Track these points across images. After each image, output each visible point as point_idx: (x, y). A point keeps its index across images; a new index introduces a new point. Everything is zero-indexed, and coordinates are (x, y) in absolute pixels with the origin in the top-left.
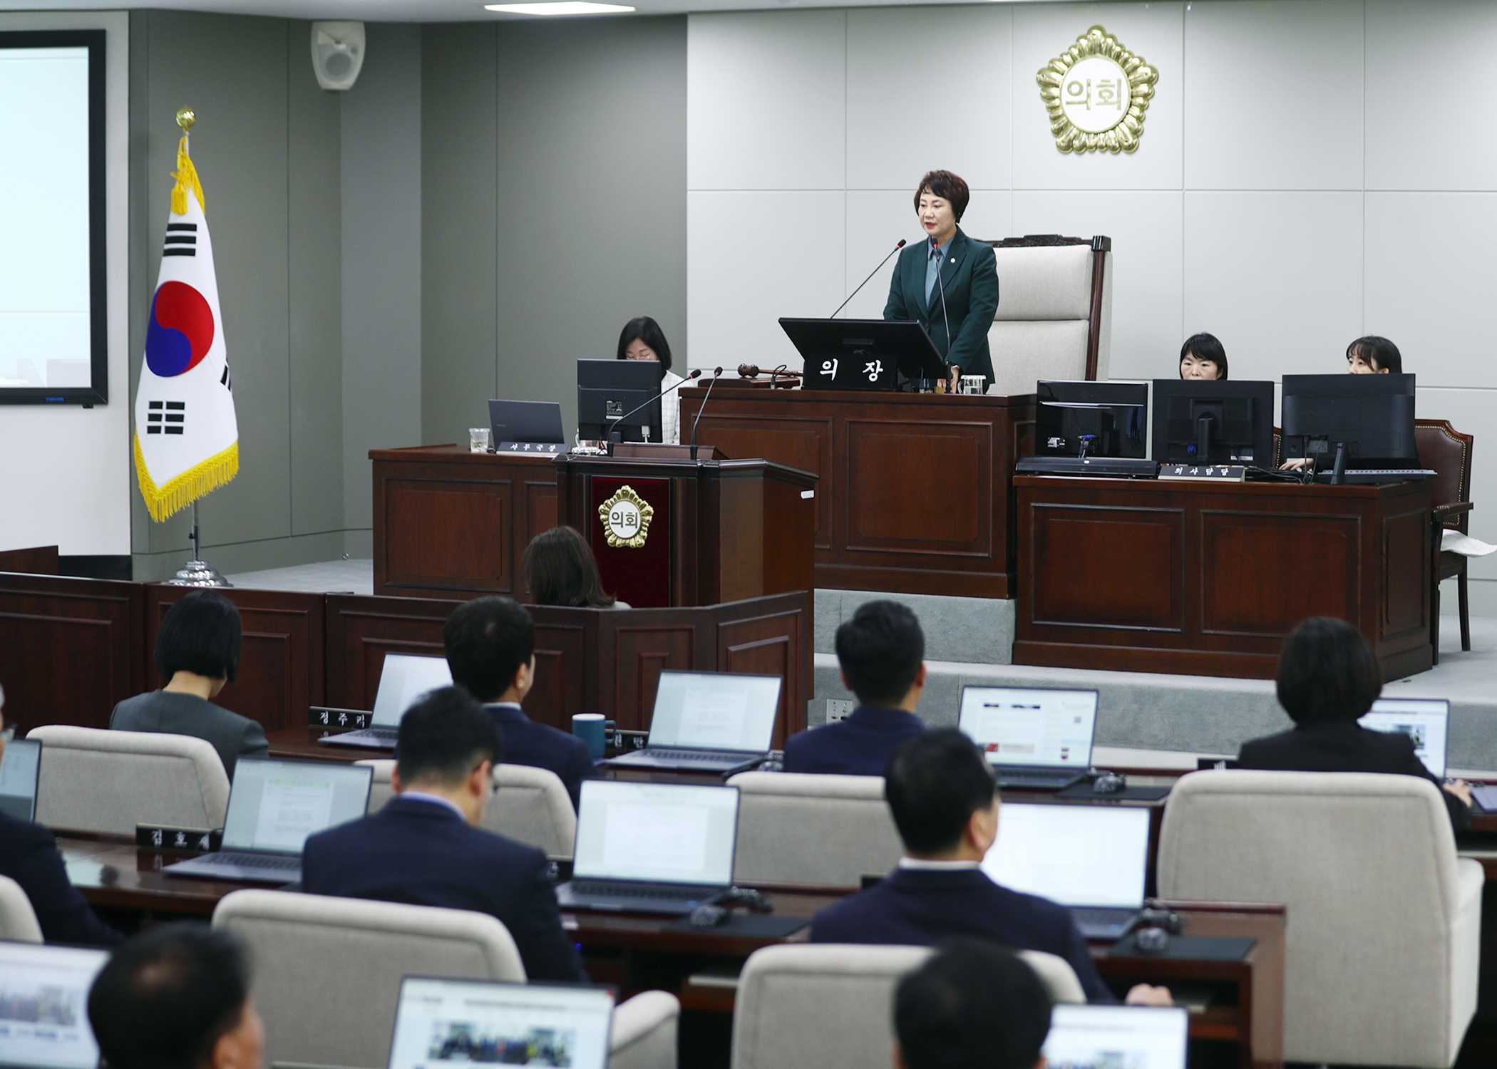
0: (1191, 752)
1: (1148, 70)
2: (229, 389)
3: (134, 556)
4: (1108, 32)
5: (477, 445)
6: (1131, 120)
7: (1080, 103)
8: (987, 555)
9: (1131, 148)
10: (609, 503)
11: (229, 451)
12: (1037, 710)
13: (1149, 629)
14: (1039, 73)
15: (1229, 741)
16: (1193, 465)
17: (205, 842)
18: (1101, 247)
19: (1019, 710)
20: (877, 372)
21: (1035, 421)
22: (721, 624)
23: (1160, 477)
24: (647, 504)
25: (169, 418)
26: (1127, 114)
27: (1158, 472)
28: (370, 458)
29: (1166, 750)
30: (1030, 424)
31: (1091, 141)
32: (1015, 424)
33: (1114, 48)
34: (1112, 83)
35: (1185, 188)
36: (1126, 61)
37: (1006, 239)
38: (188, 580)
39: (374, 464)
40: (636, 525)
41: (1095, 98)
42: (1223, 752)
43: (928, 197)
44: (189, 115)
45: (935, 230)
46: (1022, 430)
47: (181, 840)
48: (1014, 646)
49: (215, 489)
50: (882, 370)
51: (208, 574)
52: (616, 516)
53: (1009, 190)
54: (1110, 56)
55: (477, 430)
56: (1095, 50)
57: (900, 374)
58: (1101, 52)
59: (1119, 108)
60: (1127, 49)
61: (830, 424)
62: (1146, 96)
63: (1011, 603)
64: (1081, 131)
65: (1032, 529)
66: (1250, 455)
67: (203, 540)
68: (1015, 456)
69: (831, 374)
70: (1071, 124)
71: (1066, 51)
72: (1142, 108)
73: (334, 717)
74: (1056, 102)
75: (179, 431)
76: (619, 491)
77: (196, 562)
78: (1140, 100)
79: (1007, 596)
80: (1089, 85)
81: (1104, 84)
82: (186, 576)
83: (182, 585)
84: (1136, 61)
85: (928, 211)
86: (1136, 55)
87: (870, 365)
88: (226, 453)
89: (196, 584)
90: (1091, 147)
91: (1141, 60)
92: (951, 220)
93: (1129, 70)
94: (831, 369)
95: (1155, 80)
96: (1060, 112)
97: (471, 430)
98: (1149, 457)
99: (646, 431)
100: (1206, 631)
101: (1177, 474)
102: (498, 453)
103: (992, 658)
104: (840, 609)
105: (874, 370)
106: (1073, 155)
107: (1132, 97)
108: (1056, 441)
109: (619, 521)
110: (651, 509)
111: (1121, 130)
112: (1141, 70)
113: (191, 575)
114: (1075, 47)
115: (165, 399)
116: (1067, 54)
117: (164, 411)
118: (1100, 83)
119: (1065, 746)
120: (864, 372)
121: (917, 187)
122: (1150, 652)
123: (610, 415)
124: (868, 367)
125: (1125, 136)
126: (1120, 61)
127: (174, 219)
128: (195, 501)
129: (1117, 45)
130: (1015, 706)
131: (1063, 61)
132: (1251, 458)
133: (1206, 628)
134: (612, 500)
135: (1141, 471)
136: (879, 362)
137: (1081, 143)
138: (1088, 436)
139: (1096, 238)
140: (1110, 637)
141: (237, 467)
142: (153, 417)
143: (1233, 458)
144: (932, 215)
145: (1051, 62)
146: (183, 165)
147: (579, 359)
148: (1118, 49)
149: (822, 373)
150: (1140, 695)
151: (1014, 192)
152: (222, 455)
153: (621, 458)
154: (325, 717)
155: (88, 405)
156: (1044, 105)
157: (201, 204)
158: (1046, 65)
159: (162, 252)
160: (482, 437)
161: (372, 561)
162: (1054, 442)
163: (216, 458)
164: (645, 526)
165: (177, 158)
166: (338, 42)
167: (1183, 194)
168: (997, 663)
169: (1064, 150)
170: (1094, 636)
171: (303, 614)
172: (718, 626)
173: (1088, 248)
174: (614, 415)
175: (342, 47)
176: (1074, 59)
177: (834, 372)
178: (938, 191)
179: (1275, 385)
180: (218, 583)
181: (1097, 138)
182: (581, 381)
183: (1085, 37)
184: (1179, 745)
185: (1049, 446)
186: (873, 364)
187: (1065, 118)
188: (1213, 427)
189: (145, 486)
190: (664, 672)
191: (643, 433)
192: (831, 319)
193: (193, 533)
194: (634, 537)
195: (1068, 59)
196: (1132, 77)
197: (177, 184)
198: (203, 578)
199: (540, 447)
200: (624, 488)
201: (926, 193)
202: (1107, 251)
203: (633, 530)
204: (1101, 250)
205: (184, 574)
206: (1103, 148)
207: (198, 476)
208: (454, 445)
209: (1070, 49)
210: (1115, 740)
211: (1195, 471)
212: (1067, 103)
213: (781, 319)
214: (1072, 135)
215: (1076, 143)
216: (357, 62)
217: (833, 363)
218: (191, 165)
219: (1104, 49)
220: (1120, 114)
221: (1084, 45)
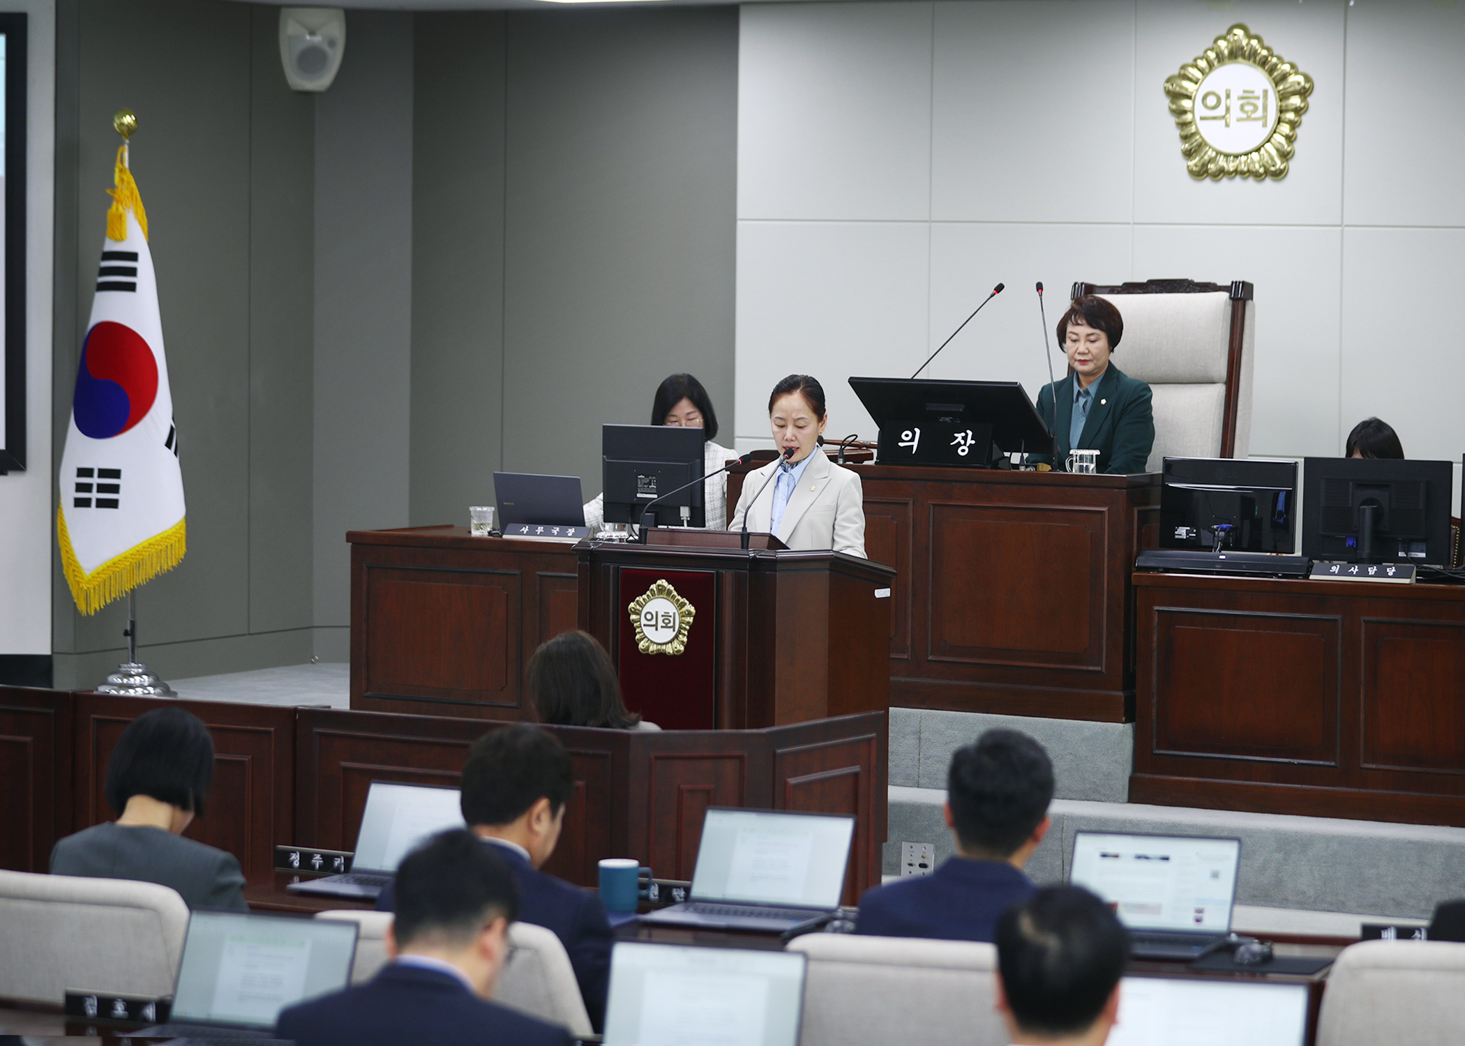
0: (1353, 915)
1: (1301, 79)
2: (175, 453)
3: (55, 656)
4: (1253, 31)
5: (479, 527)
6: (1278, 138)
7: (1214, 118)
8: (1100, 668)
9: (1278, 175)
10: (641, 600)
11: (174, 530)
12: (1164, 863)
13: (1296, 761)
14: (1166, 82)
15: (1393, 899)
16: (1353, 562)
17: (150, 1012)
18: (1241, 295)
19: (1144, 862)
20: (968, 445)
21: (1159, 507)
22: (779, 751)
23: (1312, 577)
24: (688, 602)
25: (101, 488)
26: (1275, 132)
27: (1309, 572)
28: (348, 541)
29: (1315, 910)
30: (1154, 510)
31: (1231, 166)
32: (1136, 509)
33: (1259, 51)
34: (1256, 94)
35: (1345, 223)
36: (1274, 68)
37: (1125, 284)
38: (122, 686)
39: (352, 547)
40: (673, 627)
41: (1235, 113)
42: (1386, 913)
44: (128, 120)
46: (1144, 517)
47: (120, 1009)
48: (1132, 780)
49: (157, 575)
50: (973, 442)
51: (146, 680)
52: (649, 617)
53: (1129, 224)
54: (1255, 62)
55: (479, 509)
56: (1236, 53)
57: (995, 446)
58: (1243, 56)
59: (1265, 125)
60: (1276, 53)
61: (911, 507)
62: (1298, 111)
63: (1128, 728)
64: (1218, 153)
65: (1155, 638)
66: (1422, 551)
67: (140, 640)
68: (1135, 549)
69: (912, 446)
70: (1206, 144)
71: (1201, 54)
72: (1294, 125)
73: (306, 859)
74: (1189, 117)
75: (113, 504)
76: (653, 587)
77: (133, 665)
78: (1291, 116)
79: (1124, 719)
80: (1228, 96)
81: (1247, 96)
82: (120, 681)
83: (114, 692)
84: (1286, 68)
86: (1286, 59)
87: (959, 436)
88: (170, 532)
89: (132, 693)
90: (1230, 173)
91: (1293, 66)
93: (1278, 78)
94: (912, 439)
95: (1310, 91)
96: (1193, 129)
97: (472, 509)
98: (1298, 553)
99: (685, 512)
100: (1366, 765)
101: (1332, 573)
102: (505, 537)
103: (1104, 795)
104: (920, 732)
105: (964, 442)
106: (1207, 182)
107: (1281, 112)
108: (1185, 531)
109: (653, 622)
110: (692, 609)
111: (1267, 151)
112: (1293, 79)
113: (125, 681)
114: (1212, 49)
115: (96, 466)
116: (1202, 58)
117: (95, 480)
118: (1241, 94)
119: (1200, 906)
120: (952, 444)
122: (1297, 789)
123: (642, 493)
124: (957, 438)
125: (1272, 159)
126: (1266, 67)
127: (110, 246)
128: (133, 591)
129: (1263, 47)
130: (1139, 857)
131: (1196, 66)
132: (1423, 555)
133: (1366, 762)
134: (644, 596)
135: (1291, 569)
136: (970, 433)
137: (1218, 167)
138: (1224, 526)
139: (1235, 284)
140: (1248, 770)
141: (184, 549)
142: (80, 487)
143: (1401, 554)
145: (1184, 67)
146: (122, 180)
147: (604, 424)
148: (1265, 52)
149: (901, 444)
150: (1284, 842)
151: (1136, 226)
152: (166, 534)
153: (653, 547)
154: (295, 859)
155: (1, 472)
156: (1172, 120)
157: (143, 229)
158: (1175, 72)
159: (95, 287)
160: (485, 518)
161: (348, 665)
162: (1182, 532)
163: (158, 538)
164: (685, 629)
165: (114, 172)
166: (312, 33)
167: (1342, 231)
168: (1110, 801)
169: (1197, 176)
170: (1228, 769)
171: (269, 733)
172: (775, 754)
173: (1225, 295)
174: (646, 493)
175: (317, 39)
176: (1211, 65)
177: (915, 444)
179: (1454, 465)
180: (158, 690)
181: (1237, 162)
182: (607, 450)
183: (1224, 38)
184: (1331, 904)
185: (1176, 537)
186: (963, 434)
187: (1198, 137)
188: (1377, 517)
189: (71, 571)
190: (711, 809)
191: (681, 515)
192: (912, 379)
193: (129, 629)
194: (671, 642)
195: (1202, 64)
196: (1281, 87)
197: (115, 204)
198: (139, 686)
199: (556, 530)
200: (659, 582)
202: (1248, 299)
203: (670, 634)
204: (1241, 299)
205: (116, 679)
206: (1245, 174)
207: (136, 561)
208: (450, 526)
209: (1206, 52)
210: (1255, 896)
211: (1355, 570)
212: (1202, 118)
213: (851, 378)
214: (1206, 158)
215: (1212, 167)
216: (336, 57)
217: (914, 434)
218: (132, 180)
219: (1247, 53)
220: (1266, 133)
221: (1223, 48)
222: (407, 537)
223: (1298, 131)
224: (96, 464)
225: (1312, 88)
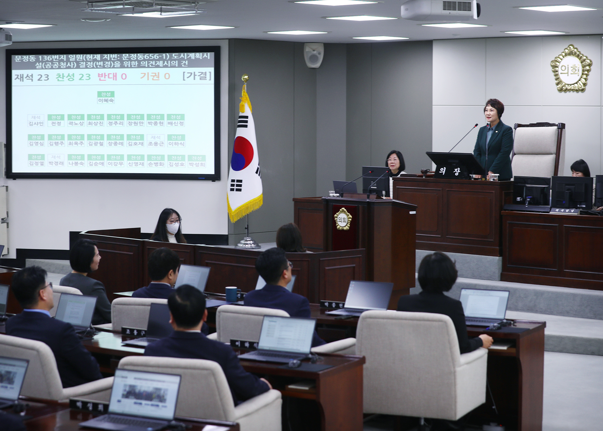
0: (553, 315)
1: (589, 61)
2: (259, 175)
3: (229, 235)
4: (575, 47)
6: (583, 80)
7: (564, 73)
8: (492, 240)
9: (583, 90)
11: (258, 198)
13: (546, 269)
14: (551, 62)
15: (566, 311)
16: (563, 208)
18: (562, 127)
20: (458, 172)
21: (513, 191)
23: (550, 213)
24: (351, 215)
25: (237, 185)
26: (581, 77)
27: (550, 211)
28: (293, 201)
29: (545, 314)
30: (511, 192)
31: (569, 88)
32: (503, 192)
34: (576, 66)
35: (602, 105)
36: (581, 57)
37: (530, 124)
38: (245, 244)
39: (294, 203)
41: (570, 72)
42: (564, 315)
43: (489, 107)
44: (246, 77)
45: (491, 119)
46: (507, 194)
48: (501, 274)
49: (252, 211)
50: (460, 171)
51: (251, 242)
53: (541, 106)
54: (576, 56)
56: (571, 54)
58: (572, 54)
59: (579, 75)
60: (582, 53)
61: (442, 191)
62: (588, 71)
63: (501, 258)
64: (566, 84)
65: (507, 231)
66: (584, 205)
67: (250, 230)
68: (503, 204)
69: (443, 173)
70: (562, 82)
71: (561, 54)
72: (587, 75)
74: (557, 73)
75: (240, 190)
77: (247, 238)
78: (586, 72)
79: (499, 255)
80: (568, 67)
82: (243, 242)
83: (242, 246)
84: (585, 58)
85: (487, 113)
86: (585, 55)
87: (456, 170)
88: (256, 199)
89: (247, 246)
90: (569, 90)
91: (587, 57)
92: (496, 117)
93: (583, 61)
94: (443, 171)
96: (559, 77)
97: (330, 191)
98: (550, 205)
99: (384, 192)
100: (565, 270)
101: (556, 212)
103: (493, 278)
105: (457, 171)
106: (563, 93)
107: (583, 71)
111: (579, 83)
112: (586, 61)
113: (245, 242)
114: (564, 52)
115: (236, 179)
116: (561, 55)
117: (235, 183)
118: (572, 66)
120: (454, 172)
121: (485, 104)
122: (546, 277)
123: (372, 187)
124: (455, 170)
125: (581, 86)
126: (579, 57)
127: (241, 114)
128: (247, 215)
129: (579, 52)
131: (559, 58)
132: (584, 206)
136: (459, 169)
137: (566, 88)
138: (529, 197)
139: (560, 124)
141: (262, 203)
142: (232, 185)
143: (578, 206)
144: (489, 114)
145: (556, 58)
146: (244, 94)
147: (363, 166)
148: (578, 53)
149: (440, 172)
150: (537, 293)
151: (543, 107)
155: (214, 181)
156: (553, 74)
157: (250, 109)
158: (553, 59)
159: (237, 126)
162: (519, 199)
163: (253, 200)
165: (242, 92)
166: (314, 51)
167: (601, 108)
168: (495, 280)
169: (560, 91)
173: (556, 127)
174: (374, 187)
176: (564, 57)
177: (444, 172)
178: (493, 105)
179: (594, 179)
180: (255, 245)
181: (571, 86)
182: (363, 174)
183: (567, 49)
185: (516, 200)
187: (560, 79)
188: (571, 194)
189: (229, 209)
192: (449, 153)
193: (246, 227)
194: (345, 226)
195: (561, 57)
196: (583, 64)
197: (241, 102)
200: (343, 209)
201: (488, 106)
202: (564, 128)
203: (346, 224)
205: (242, 242)
206: (573, 90)
207: (247, 207)
209: (562, 53)
210: (528, 309)
211: (562, 210)
212: (561, 73)
213: (427, 152)
214: (563, 85)
215: (564, 88)
216: (321, 58)
217: (444, 169)
218: (247, 95)
219: (573, 53)
220: (579, 78)
221: (567, 52)
222: (309, 200)
223: (588, 77)
224: (236, 178)
225: (592, 64)
